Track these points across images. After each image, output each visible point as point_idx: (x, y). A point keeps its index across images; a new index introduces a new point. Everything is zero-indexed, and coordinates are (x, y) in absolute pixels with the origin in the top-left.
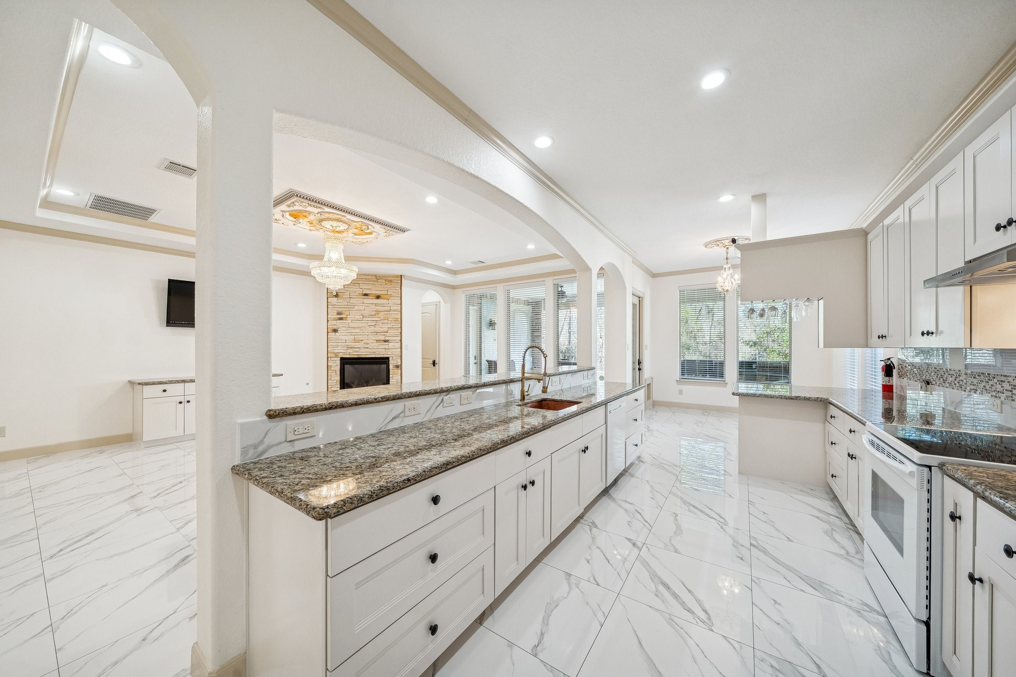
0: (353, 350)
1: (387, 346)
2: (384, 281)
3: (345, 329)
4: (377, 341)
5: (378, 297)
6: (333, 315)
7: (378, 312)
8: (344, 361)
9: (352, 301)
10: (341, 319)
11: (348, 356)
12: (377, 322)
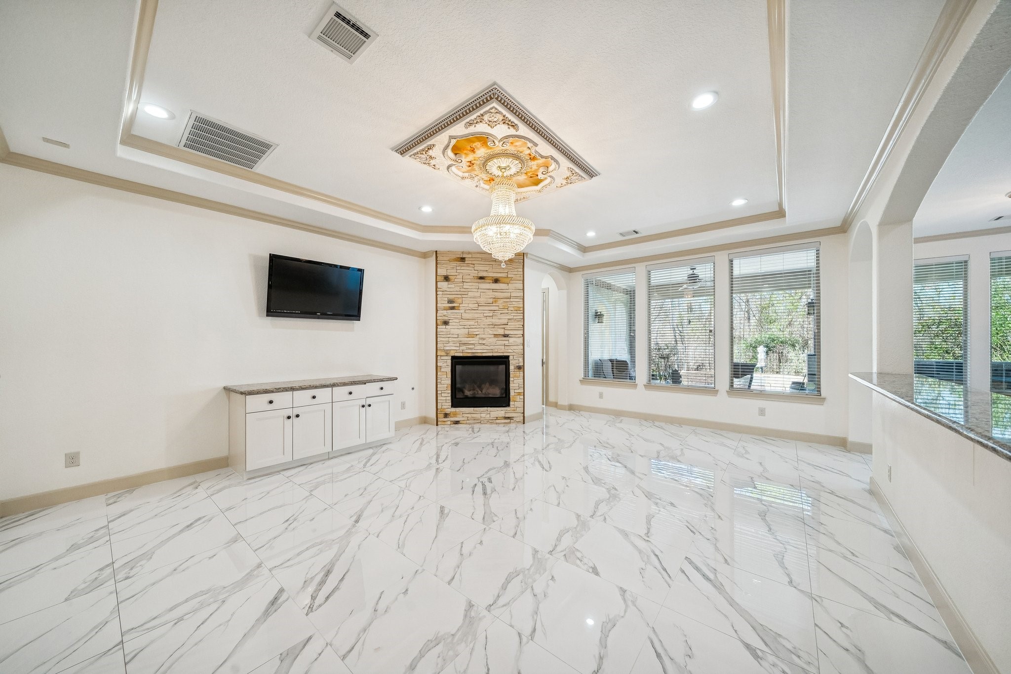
0: (467, 347)
1: (507, 342)
3: (457, 321)
4: (496, 336)
5: (496, 281)
6: (443, 303)
7: (496, 299)
8: (456, 361)
9: (466, 286)
10: (453, 308)
11: (461, 355)
12: (495, 312)
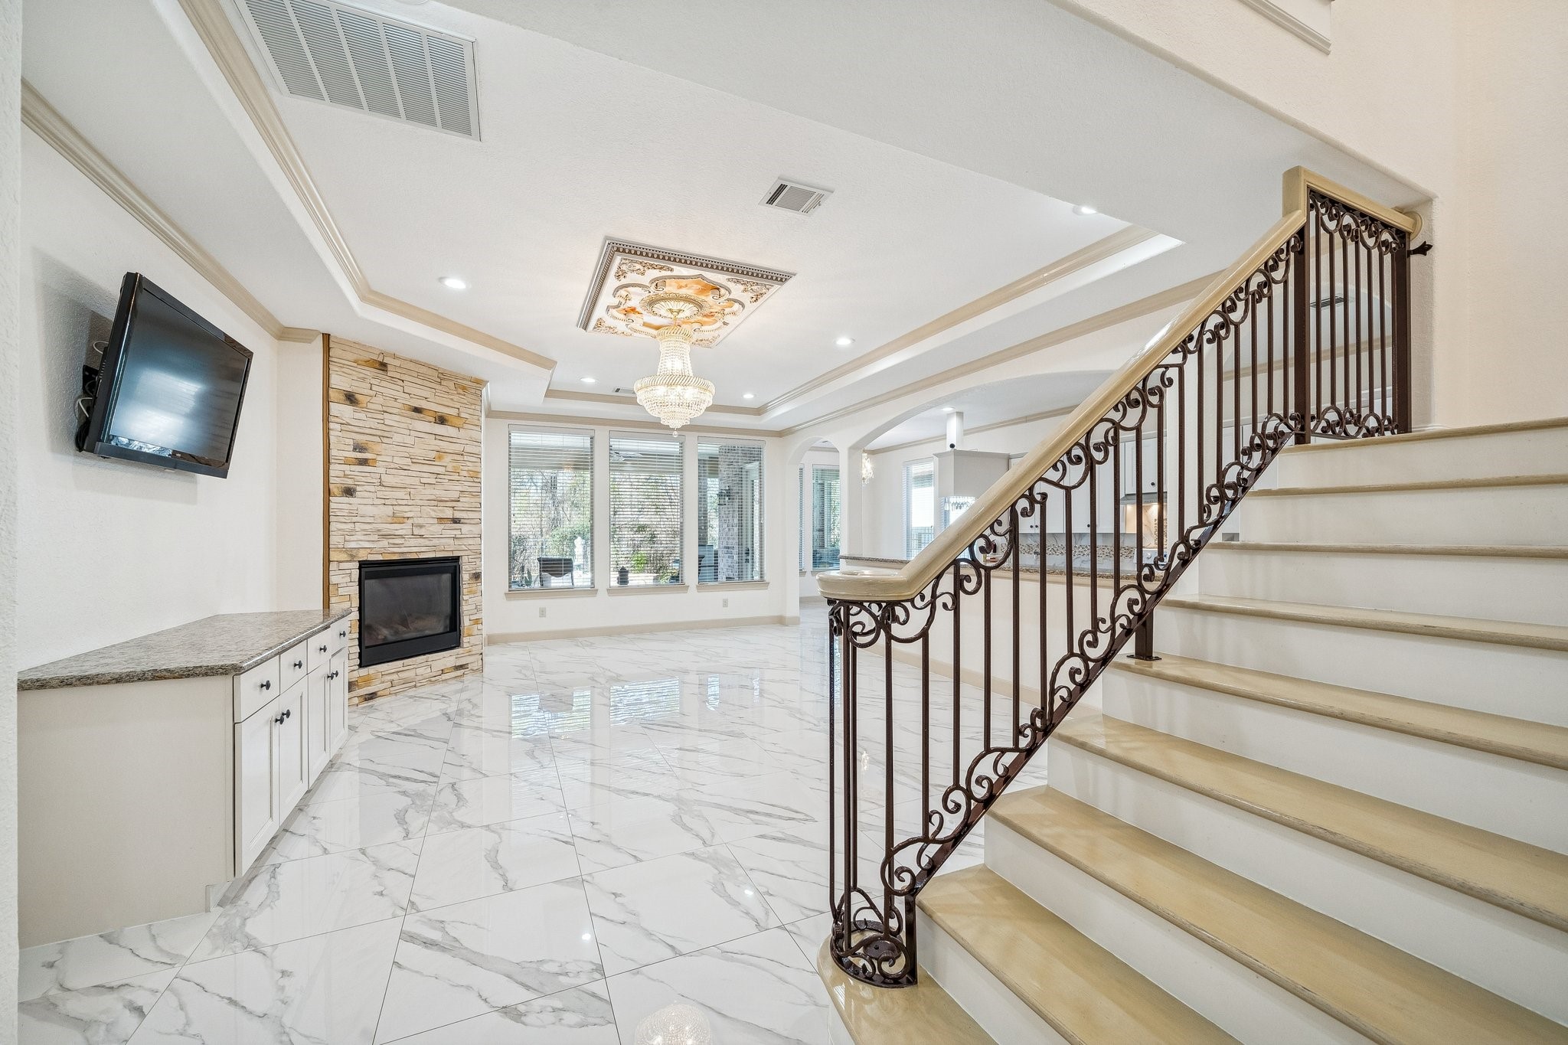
0: (391, 541)
1: (458, 532)
2: (451, 385)
3: (372, 489)
4: (441, 520)
5: (442, 420)
6: (342, 449)
7: (440, 453)
8: (370, 570)
9: (389, 420)
10: (363, 462)
11: (380, 558)
12: (439, 476)
